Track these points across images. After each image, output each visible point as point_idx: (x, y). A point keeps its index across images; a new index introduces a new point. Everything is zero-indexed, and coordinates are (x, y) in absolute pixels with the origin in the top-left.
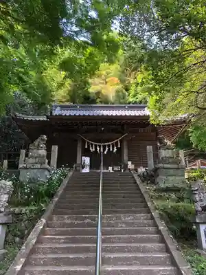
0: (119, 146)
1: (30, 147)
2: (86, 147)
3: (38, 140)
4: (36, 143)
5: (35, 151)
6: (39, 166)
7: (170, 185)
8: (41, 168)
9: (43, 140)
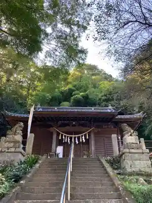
0: (87, 138)
1: (8, 133)
2: (60, 138)
3: (16, 126)
4: (14, 129)
5: (11, 136)
6: (13, 150)
7: (136, 169)
8: (15, 152)
9: (20, 126)
